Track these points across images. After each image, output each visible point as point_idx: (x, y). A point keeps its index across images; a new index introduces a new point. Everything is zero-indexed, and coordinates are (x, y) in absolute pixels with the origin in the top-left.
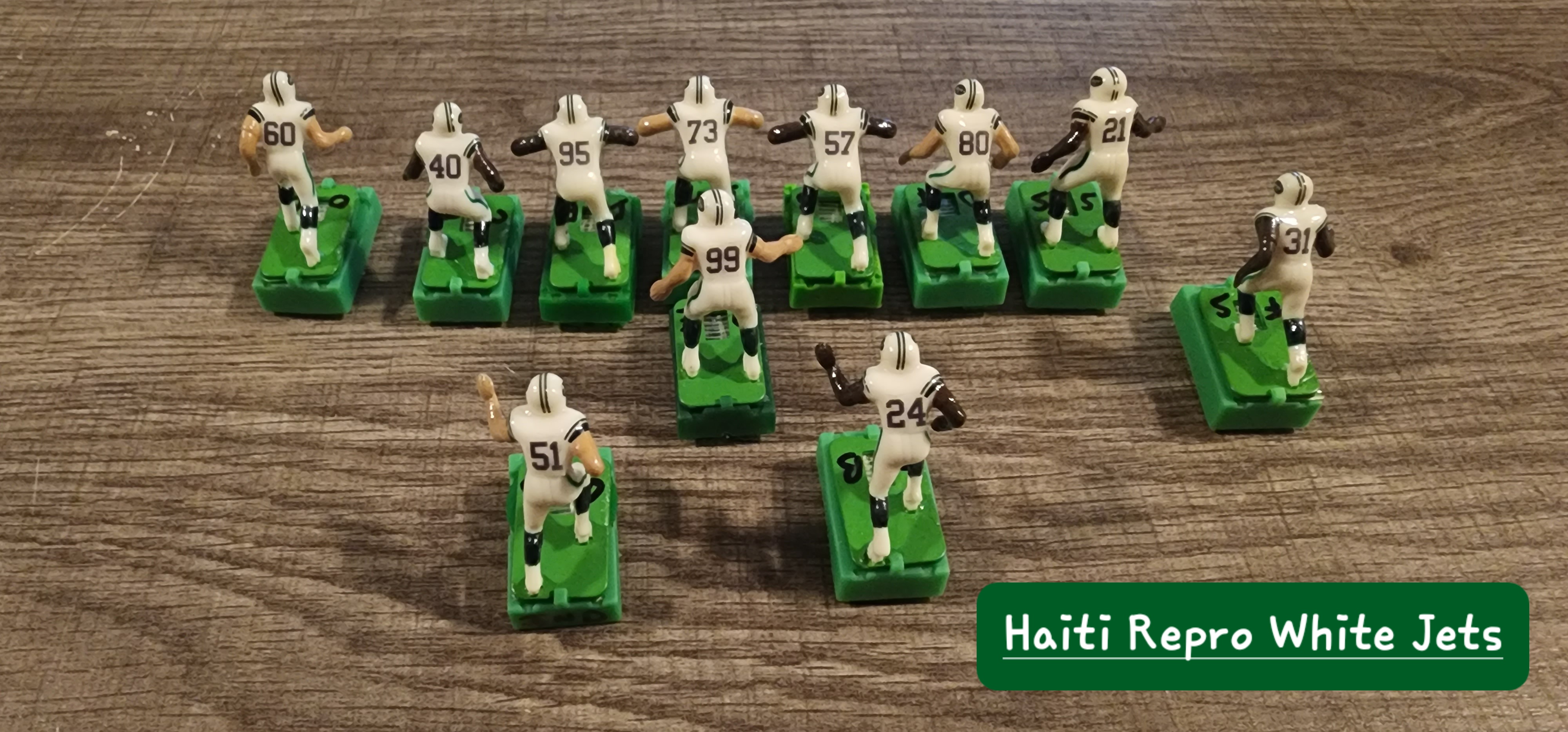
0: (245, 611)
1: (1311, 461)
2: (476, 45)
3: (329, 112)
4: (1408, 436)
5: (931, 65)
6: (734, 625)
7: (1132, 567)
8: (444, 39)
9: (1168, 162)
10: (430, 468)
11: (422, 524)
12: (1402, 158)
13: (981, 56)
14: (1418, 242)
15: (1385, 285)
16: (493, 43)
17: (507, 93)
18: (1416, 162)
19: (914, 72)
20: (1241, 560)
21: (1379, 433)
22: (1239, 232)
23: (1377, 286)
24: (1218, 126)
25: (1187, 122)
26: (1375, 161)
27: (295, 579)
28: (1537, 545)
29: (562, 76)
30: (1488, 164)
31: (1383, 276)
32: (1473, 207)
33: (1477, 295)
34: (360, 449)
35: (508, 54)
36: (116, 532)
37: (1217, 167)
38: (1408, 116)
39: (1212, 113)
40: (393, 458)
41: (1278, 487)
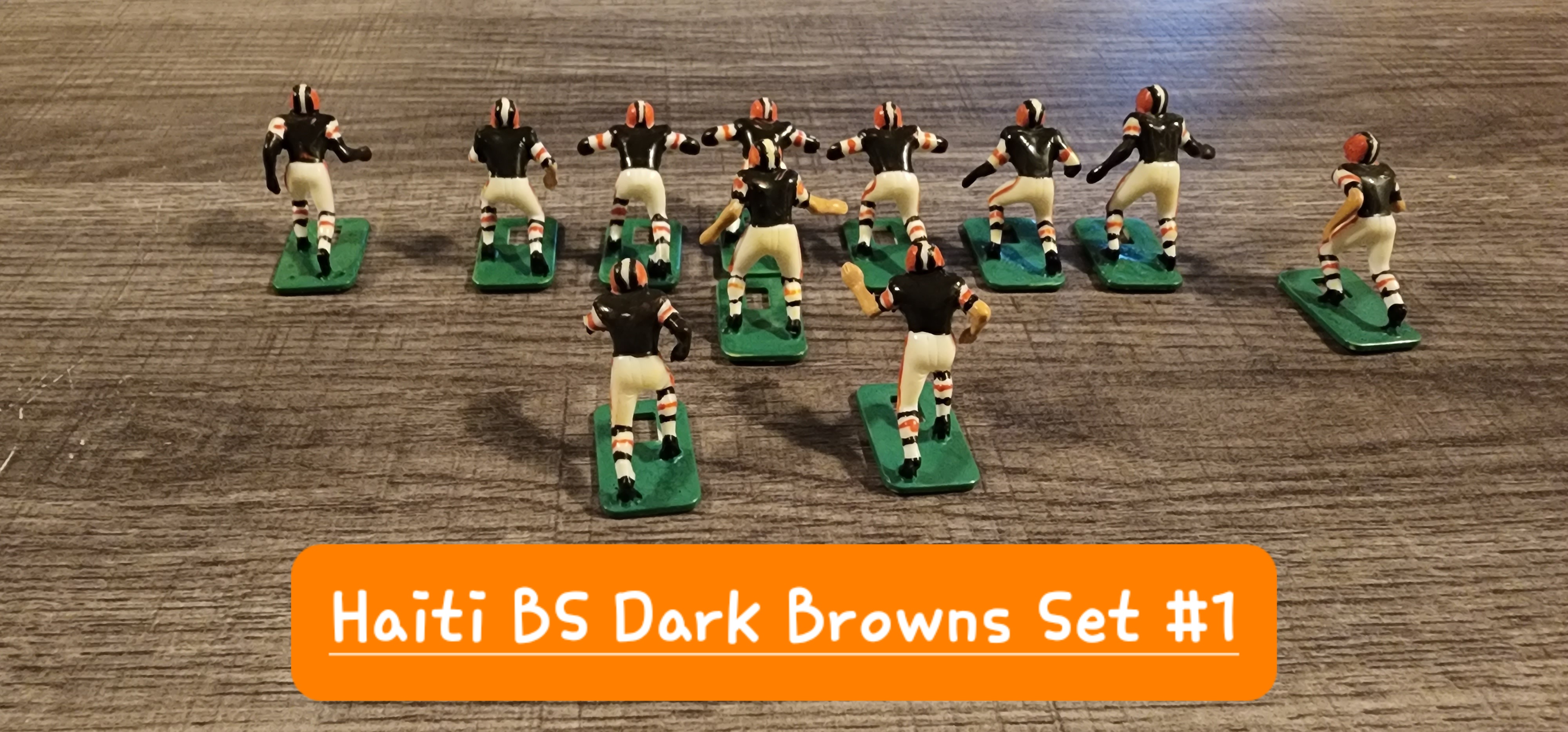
2: (461, 318)
3: (247, 409)
5: (1073, 351)
8: (416, 310)
13: (1137, 340)
16: (483, 315)
17: (499, 384)
19: (1053, 360)
29: (576, 360)
35: (502, 329)
37: (1514, 500)
39: (1475, 422)
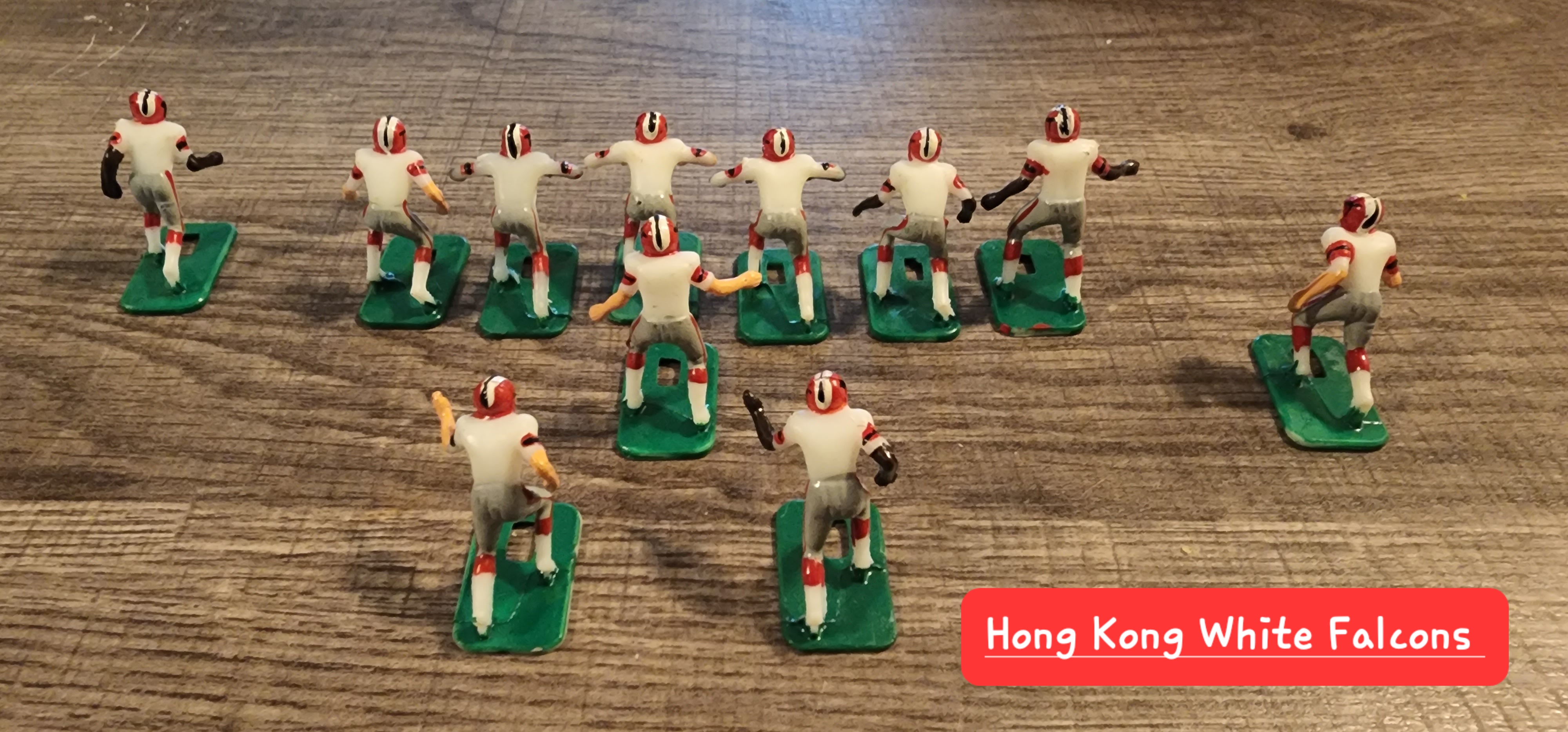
0: (128, 363)
1: (1188, 282)
4: (1287, 267)
6: (596, 388)
7: (996, 358)
9: (1080, 60)
10: (328, 263)
11: (313, 304)
12: (1308, 61)
14: (1315, 123)
15: (1280, 155)
18: (1319, 65)
20: (1105, 355)
21: (1257, 263)
22: (1140, 112)
23: (1272, 154)
24: (1133, 34)
25: (1099, 30)
26: (1280, 63)
27: (181, 341)
28: (1405, 352)
30: (1391, 67)
31: (1278, 147)
32: (1374, 98)
33: (1369, 163)
34: (265, 248)
36: (21, 300)
38: (1318, 31)
40: (295, 255)
41: (1150, 301)
